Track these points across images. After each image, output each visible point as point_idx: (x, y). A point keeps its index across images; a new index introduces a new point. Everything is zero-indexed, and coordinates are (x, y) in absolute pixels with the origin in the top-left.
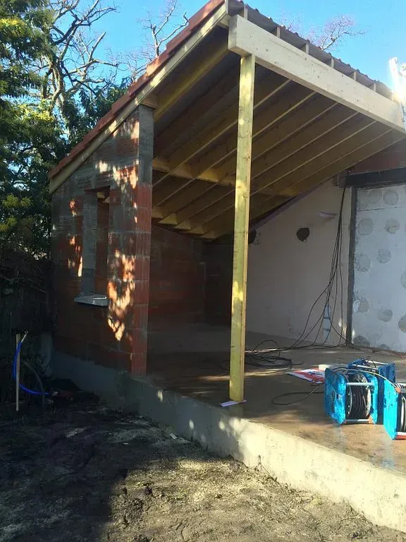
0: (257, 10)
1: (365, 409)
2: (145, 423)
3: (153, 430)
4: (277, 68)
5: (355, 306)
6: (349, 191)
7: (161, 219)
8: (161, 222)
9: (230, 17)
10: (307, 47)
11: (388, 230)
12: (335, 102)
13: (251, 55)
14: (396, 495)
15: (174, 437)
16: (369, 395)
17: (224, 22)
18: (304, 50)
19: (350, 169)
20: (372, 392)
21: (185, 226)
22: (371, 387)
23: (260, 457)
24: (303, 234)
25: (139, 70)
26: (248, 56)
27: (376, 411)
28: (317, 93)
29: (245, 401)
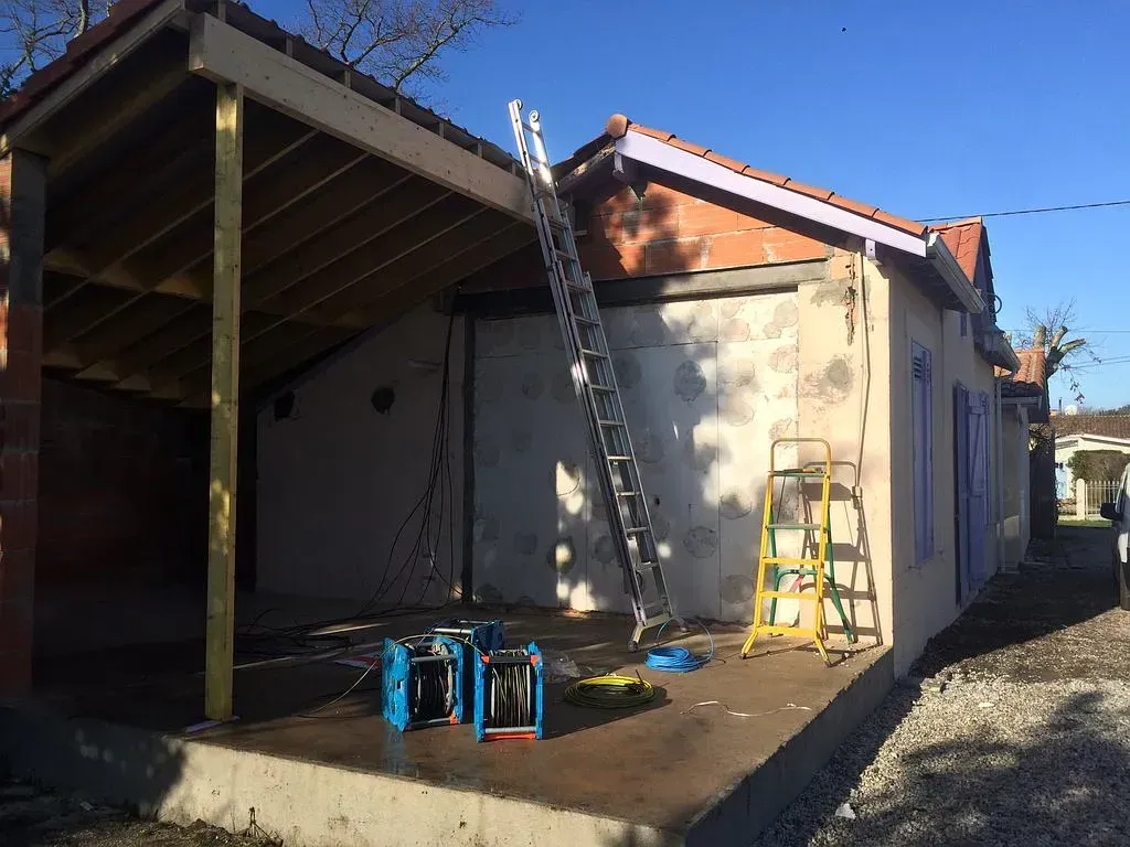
0: (245, 6)
1: (443, 701)
2: (28, 791)
3: (47, 800)
4: (289, 110)
5: (478, 530)
6: (460, 321)
7: (77, 371)
8: (79, 376)
9: (190, 13)
10: (347, 76)
11: (526, 393)
12: (407, 172)
13: (234, 84)
14: (462, 824)
15: (88, 807)
16: (450, 674)
17: (180, 23)
18: (342, 82)
19: (461, 283)
20: (454, 671)
21: (136, 383)
22: (453, 662)
23: (252, 810)
24: (383, 400)
25: (40, 34)
26: (230, 87)
27: (460, 701)
28: (372, 156)
29: (236, 717)
